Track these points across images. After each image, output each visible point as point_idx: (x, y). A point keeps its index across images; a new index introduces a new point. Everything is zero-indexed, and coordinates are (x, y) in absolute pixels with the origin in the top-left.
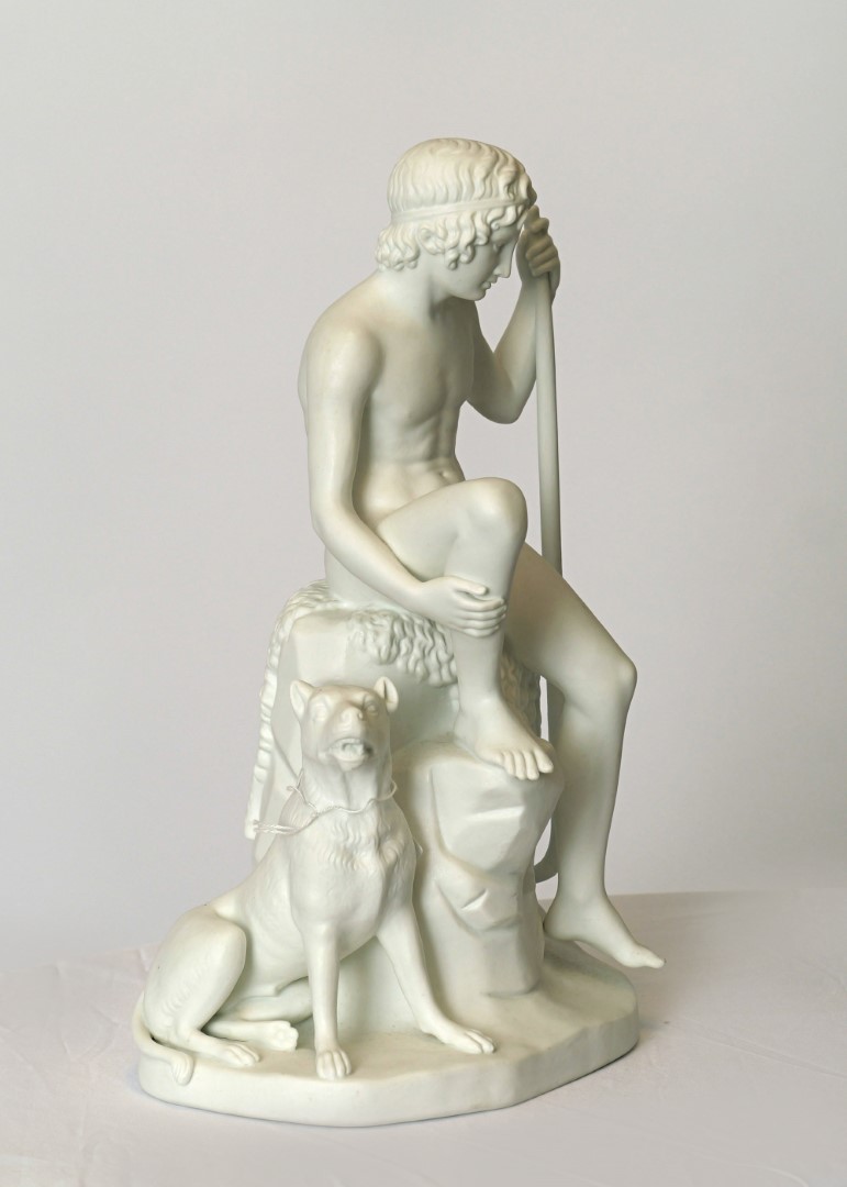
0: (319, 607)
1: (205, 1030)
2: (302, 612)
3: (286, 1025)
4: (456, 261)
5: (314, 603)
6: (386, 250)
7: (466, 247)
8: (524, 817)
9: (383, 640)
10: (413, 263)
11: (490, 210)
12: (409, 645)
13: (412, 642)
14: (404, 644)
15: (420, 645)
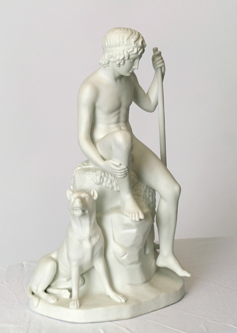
0: (84, 167)
1: (46, 291)
2: (79, 168)
3: (67, 291)
4: (119, 64)
5: (82, 166)
6: (101, 61)
7: (122, 60)
8: (137, 232)
9: (99, 177)
10: (108, 65)
11: (129, 49)
12: (107, 179)
13: (108, 178)
14: (105, 179)
15: (110, 179)
